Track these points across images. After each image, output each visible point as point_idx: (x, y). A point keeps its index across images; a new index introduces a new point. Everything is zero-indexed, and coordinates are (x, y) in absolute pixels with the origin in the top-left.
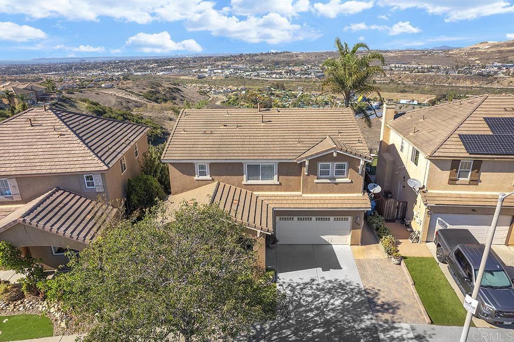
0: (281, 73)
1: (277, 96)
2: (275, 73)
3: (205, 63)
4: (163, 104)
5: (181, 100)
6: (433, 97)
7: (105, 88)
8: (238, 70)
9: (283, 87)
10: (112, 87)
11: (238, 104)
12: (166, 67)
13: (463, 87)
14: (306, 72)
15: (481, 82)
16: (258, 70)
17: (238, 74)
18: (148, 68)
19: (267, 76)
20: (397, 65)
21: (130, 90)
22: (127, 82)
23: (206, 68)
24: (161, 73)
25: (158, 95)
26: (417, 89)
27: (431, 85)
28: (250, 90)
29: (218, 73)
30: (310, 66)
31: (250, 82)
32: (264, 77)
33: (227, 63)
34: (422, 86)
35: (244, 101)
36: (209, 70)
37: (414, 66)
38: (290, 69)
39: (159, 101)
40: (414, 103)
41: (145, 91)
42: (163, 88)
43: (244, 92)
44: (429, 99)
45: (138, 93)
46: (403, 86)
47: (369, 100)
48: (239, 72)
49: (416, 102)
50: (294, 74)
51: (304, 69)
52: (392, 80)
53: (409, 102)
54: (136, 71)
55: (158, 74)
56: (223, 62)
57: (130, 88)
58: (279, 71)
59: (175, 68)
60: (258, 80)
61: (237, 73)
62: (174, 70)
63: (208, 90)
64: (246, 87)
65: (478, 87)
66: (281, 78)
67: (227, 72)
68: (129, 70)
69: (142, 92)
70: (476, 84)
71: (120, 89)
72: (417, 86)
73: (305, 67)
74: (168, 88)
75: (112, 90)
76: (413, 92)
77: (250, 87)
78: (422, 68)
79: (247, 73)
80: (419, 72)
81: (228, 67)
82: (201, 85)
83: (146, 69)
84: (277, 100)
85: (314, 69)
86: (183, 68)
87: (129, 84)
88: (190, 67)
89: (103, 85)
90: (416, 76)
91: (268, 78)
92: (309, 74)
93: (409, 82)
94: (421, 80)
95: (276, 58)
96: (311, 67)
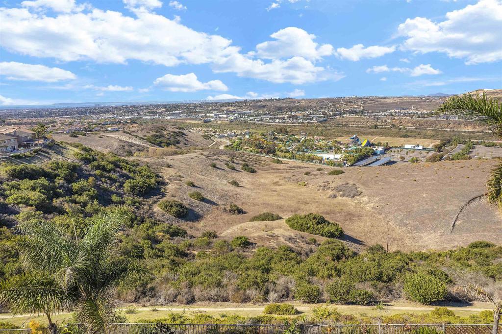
0: (283, 118)
1: (281, 140)
2: (278, 118)
3: (211, 108)
4: (165, 149)
5: (185, 144)
6: (437, 141)
7: (111, 131)
8: (243, 115)
9: (286, 131)
10: (118, 130)
11: (242, 148)
12: (174, 112)
13: (465, 132)
14: (308, 117)
15: (483, 128)
16: (261, 115)
17: (242, 119)
18: (157, 113)
19: (271, 121)
20: (397, 111)
21: (134, 134)
22: (133, 125)
23: (212, 113)
24: (169, 118)
25: (162, 139)
26: (419, 134)
27: (433, 130)
28: (254, 135)
29: (223, 117)
30: (311, 112)
31: (253, 126)
32: (267, 122)
33: (231, 108)
34: (423, 131)
35: (247, 146)
36: (215, 115)
37: (414, 111)
38: (292, 114)
39: (163, 144)
40: (419, 148)
41: (149, 135)
42: (168, 132)
43: (247, 137)
44: (433, 144)
45: (142, 136)
46: (405, 131)
47: (373, 145)
48: (243, 116)
49: (421, 148)
50: (296, 119)
51: (306, 114)
52: (393, 125)
53: (414, 147)
54: (145, 115)
55: (166, 118)
56: (228, 107)
57: (135, 132)
58: (282, 116)
59: (182, 113)
60: (261, 124)
61: (241, 117)
62: (182, 115)
63: (213, 134)
64: (250, 131)
65: (480, 132)
66: (283, 123)
67: (232, 117)
68: (139, 114)
69: (146, 136)
70: (478, 129)
71: (125, 132)
72: (419, 131)
73: (307, 112)
74: (172, 132)
75: (117, 133)
76: (415, 137)
77: (254, 131)
78: (422, 114)
79: (251, 118)
80: (419, 117)
81: (233, 112)
82: (206, 129)
83: (154, 113)
84: (281, 145)
85: (316, 114)
86: (190, 113)
87: (135, 127)
88: (197, 112)
89: (109, 129)
90: (417, 121)
91: (271, 122)
92: (311, 119)
93: (410, 127)
94: (423, 125)
95: (279, 104)
96: (313, 112)
